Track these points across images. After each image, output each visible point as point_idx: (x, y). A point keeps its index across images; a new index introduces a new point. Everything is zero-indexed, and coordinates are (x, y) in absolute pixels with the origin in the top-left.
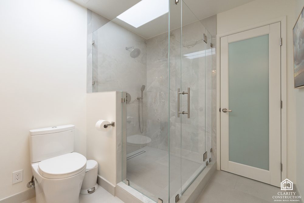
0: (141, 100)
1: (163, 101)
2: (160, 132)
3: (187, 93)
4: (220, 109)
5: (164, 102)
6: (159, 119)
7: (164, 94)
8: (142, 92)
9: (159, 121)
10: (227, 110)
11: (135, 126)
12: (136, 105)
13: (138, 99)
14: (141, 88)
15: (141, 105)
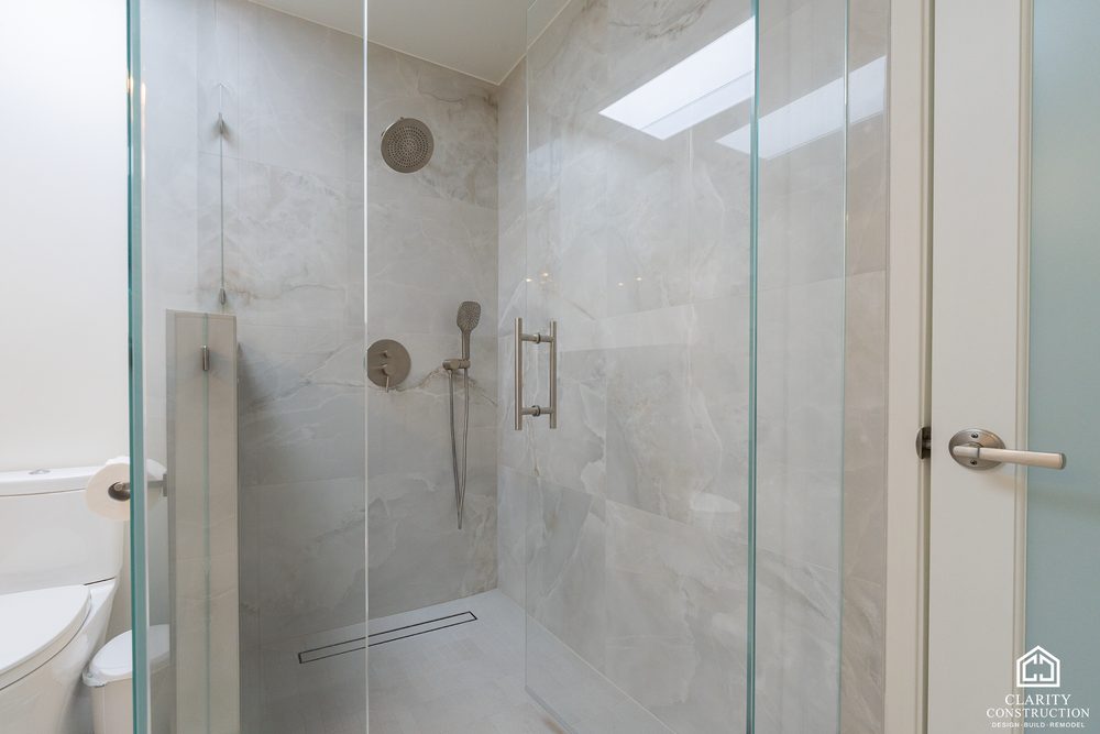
0: (462, 371)
2: (544, 539)
3: (527, 339)
4: (925, 436)
5: (559, 380)
6: (539, 469)
8: (466, 334)
9: (538, 479)
10: (1000, 445)
11: (432, 488)
12: (436, 396)
13: (447, 367)
14: (459, 318)
15: (463, 397)
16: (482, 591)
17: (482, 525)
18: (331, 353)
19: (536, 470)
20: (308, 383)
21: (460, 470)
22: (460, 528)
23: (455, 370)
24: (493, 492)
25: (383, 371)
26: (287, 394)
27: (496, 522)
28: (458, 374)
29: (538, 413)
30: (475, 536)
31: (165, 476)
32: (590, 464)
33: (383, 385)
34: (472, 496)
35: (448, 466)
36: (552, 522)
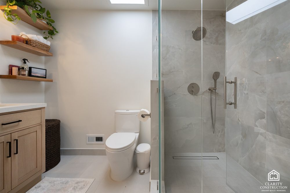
0: (214, 91)
1: (246, 92)
2: (242, 140)
3: (228, 82)
5: (247, 94)
6: (240, 119)
7: (246, 81)
9: (240, 123)
11: (205, 122)
12: (206, 97)
13: (210, 89)
14: (213, 76)
15: (214, 98)
16: (220, 152)
17: (220, 133)
18: (180, 87)
19: (239, 120)
20: (175, 94)
21: (214, 117)
22: (214, 133)
23: (212, 91)
24: (224, 124)
25: (192, 91)
26: (170, 96)
27: (224, 133)
28: (213, 91)
29: (231, 104)
30: (218, 136)
31: (150, 114)
32: (259, 120)
33: (192, 94)
34: (217, 125)
35: (210, 116)
36: (245, 136)
